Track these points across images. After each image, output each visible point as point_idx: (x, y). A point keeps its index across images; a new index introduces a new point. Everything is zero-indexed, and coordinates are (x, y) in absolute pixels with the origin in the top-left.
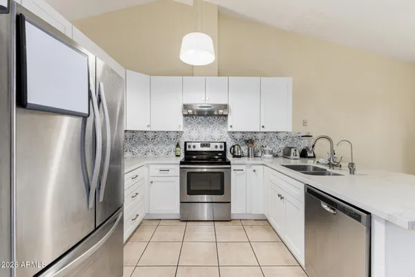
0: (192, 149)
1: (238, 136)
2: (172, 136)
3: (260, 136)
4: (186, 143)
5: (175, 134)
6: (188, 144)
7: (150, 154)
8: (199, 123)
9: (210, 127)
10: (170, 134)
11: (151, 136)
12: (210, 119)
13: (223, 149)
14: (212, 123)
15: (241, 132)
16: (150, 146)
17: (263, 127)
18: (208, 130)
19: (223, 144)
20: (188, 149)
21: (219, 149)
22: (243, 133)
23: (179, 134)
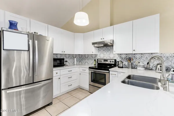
0: (100, 62)
1: (123, 56)
2: (94, 56)
3: (138, 56)
4: (98, 59)
5: (95, 56)
6: (98, 60)
7: (86, 64)
8: (104, 50)
9: (108, 52)
10: (93, 56)
11: (87, 56)
12: (108, 48)
13: (114, 63)
14: (109, 50)
15: (125, 54)
16: (86, 60)
17: (134, 50)
18: (108, 53)
19: (114, 61)
20: (98, 62)
21: (112, 63)
22: (127, 54)
23: (96, 55)
